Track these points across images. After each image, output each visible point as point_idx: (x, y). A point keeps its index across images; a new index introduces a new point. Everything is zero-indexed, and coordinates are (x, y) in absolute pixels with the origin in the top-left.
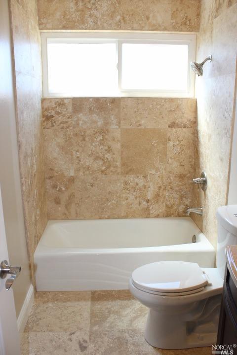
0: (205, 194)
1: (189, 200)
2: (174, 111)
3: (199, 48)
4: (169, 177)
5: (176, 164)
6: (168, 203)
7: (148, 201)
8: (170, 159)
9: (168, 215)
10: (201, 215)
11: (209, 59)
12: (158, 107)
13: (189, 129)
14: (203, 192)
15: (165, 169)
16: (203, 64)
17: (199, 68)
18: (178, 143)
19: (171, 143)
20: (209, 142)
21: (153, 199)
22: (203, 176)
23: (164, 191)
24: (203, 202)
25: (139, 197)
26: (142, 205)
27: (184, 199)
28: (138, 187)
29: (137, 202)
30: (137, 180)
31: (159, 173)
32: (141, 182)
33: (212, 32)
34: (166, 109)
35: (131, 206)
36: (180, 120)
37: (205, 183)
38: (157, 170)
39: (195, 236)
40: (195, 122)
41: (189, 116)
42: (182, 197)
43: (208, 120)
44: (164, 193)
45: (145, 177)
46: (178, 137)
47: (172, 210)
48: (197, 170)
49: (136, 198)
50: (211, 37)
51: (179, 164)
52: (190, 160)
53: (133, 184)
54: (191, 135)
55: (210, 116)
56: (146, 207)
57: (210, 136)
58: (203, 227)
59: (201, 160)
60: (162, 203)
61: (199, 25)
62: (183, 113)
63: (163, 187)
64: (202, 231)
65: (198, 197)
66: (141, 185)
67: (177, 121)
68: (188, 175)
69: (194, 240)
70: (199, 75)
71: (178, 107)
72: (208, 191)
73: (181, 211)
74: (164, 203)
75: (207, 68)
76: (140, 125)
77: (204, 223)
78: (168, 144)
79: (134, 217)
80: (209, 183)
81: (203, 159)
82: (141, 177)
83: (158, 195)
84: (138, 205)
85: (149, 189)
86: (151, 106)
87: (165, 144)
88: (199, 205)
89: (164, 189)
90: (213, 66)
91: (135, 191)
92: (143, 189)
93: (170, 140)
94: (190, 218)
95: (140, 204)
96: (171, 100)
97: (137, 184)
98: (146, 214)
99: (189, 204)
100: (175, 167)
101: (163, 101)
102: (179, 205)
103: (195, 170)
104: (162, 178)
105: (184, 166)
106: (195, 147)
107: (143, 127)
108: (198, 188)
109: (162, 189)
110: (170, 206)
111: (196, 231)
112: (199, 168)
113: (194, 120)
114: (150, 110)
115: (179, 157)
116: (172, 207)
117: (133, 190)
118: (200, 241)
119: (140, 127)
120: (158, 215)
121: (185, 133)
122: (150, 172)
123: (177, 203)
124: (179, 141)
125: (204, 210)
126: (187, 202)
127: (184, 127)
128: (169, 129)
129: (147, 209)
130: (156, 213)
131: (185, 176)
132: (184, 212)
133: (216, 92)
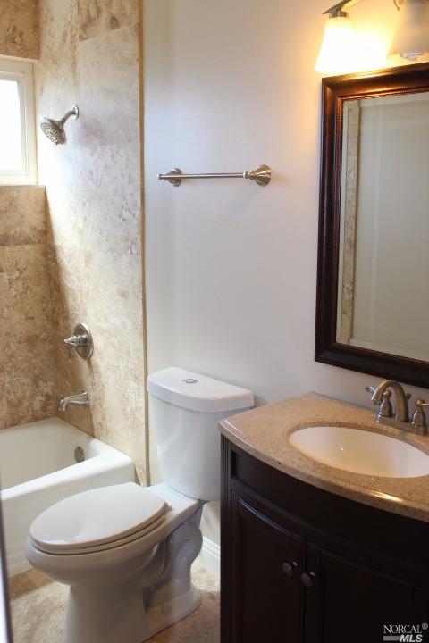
0: (89, 363)
1: (50, 384)
2: (5, 211)
3: (42, 89)
4: (7, 345)
5: (17, 317)
6: (12, 397)
8: (5, 310)
9: (14, 422)
10: (86, 406)
11: (73, 113)
13: (36, 247)
14: (84, 363)
16: (63, 121)
17: (57, 130)
18: (17, 274)
19: (5, 276)
20: (87, 266)
22: (80, 330)
24: (87, 381)
27: (41, 383)
33: (74, 64)
36: (18, 229)
37: (86, 346)
39: (79, 448)
40: (46, 232)
41: (33, 220)
42: (36, 380)
43: (81, 226)
46: (17, 264)
47: (20, 409)
48: (61, 324)
50: (74, 74)
51: (23, 316)
52: (44, 305)
54: (41, 257)
55: (85, 219)
57: (89, 257)
58: (96, 426)
59: (70, 301)
61: (39, 46)
62: (23, 216)
64: (93, 436)
65: (73, 373)
67: (12, 232)
68: (43, 335)
69: (80, 456)
70: (57, 143)
71: (12, 204)
72: (96, 359)
73: (38, 408)
74: (4, 399)
75: (69, 128)
77: (97, 418)
80: (98, 342)
81: (75, 300)
88: (78, 387)
90: (85, 126)
93: (2, 270)
94: (56, 419)
99: (50, 392)
100: (16, 323)
102: (32, 397)
103: (57, 323)
105: (33, 318)
106: (50, 279)
108: (70, 356)
110: (16, 401)
111: (81, 439)
112: (66, 318)
113: (43, 228)
115: (22, 303)
116: (20, 403)
118: (96, 454)
121: (29, 254)
123: (27, 393)
124: (18, 270)
125: (92, 394)
126: (47, 388)
127: (26, 243)
131: (36, 337)
132: (44, 408)
133: (95, 174)
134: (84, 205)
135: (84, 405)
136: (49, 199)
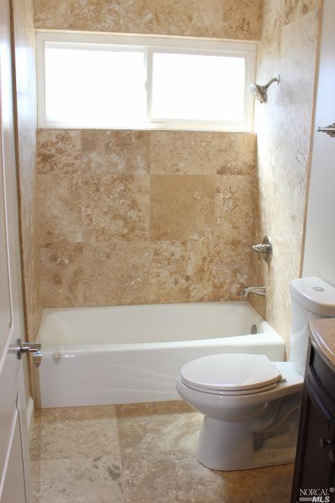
0: (269, 265)
1: (245, 276)
2: (225, 150)
3: (260, 62)
4: (217, 244)
5: (226, 226)
6: (216, 281)
7: (188, 279)
8: (218, 219)
9: (215, 299)
10: (264, 296)
11: (276, 80)
12: (203, 144)
13: (246, 177)
14: (266, 264)
15: (212, 233)
16: (267, 87)
17: (262, 92)
18: (230, 195)
19: (221, 196)
20: (275, 193)
21: (195, 275)
22: (266, 241)
23: (211, 264)
24: (266, 278)
25: (176, 273)
26: (179, 284)
27: (238, 274)
28: (173, 258)
29: (172, 279)
30: (172, 249)
31: (203, 238)
32: (178, 251)
33: (280, 43)
34: (214, 147)
35: (163, 286)
36: (234, 163)
37: (268, 251)
38: (201, 234)
39: (255, 326)
40: (254, 167)
41: (246, 158)
42: (235, 272)
43: (274, 164)
44: (211, 267)
45: (183, 244)
46: (230, 188)
47: (221, 290)
48: (257, 234)
49: (171, 274)
50: (279, 50)
51: (231, 225)
52: (247, 220)
53: (168, 254)
54: (248, 185)
55: (277, 159)
56: (186, 286)
57: (276, 187)
58: (267, 312)
59: (263, 218)
60: (208, 281)
61: (261, 31)
62: (238, 154)
63: (209, 258)
64: (265, 319)
65: (259, 271)
66: (178, 255)
67: (229, 165)
68: (244, 241)
69: (254, 330)
70: (261, 102)
71: (231, 145)
72: (273, 263)
73: (234, 292)
74: (210, 282)
75: (272, 92)
76: (178, 170)
77: (268, 307)
78: (216, 197)
79: (168, 301)
80: (275, 251)
81: (266, 218)
82: (178, 243)
83: (201, 270)
84: (173, 284)
85: (190, 261)
86: (193, 143)
87: (212, 197)
88: (260, 282)
89: (211, 261)
90: (282, 89)
91: (169, 264)
92: (181, 261)
93: (219, 192)
94: (247, 300)
95: (176, 282)
96: (222, 135)
97: (173, 254)
98: (185, 297)
99: (244, 282)
100: (226, 230)
101: (210, 136)
102: (231, 283)
103: (254, 234)
104: (208, 245)
105: (238, 228)
106: (253, 202)
107: (181, 173)
108: (259, 259)
109: (207, 262)
110: (219, 284)
111: (256, 319)
112: (260, 231)
113: (253, 164)
114: (192, 148)
115: (231, 216)
116: (221, 287)
117: (166, 262)
118: (263, 332)
119: (177, 173)
120: (202, 298)
121: (240, 182)
122: (192, 237)
123: (228, 280)
124: (231, 192)
125: (268, 288)
126: (243, 279)
127: (238, 174)
128: (218, 176)
129: (187, 290)
130: (199, 296)
131: (239, 242)
132: (238, 294)
133: (285, 126)
134: (277, 148)
135: (262, 295)
136: (258, 143)
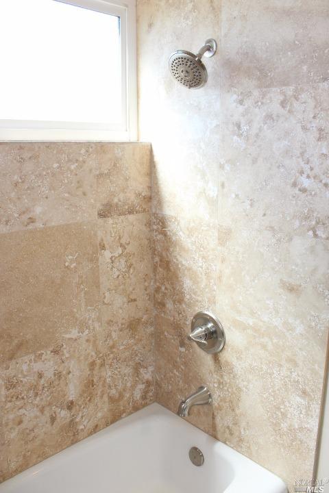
0: (216, 358)
1: (151, 369)
2: (109, 175)
4: (109, 335)
5: (119, 301)
6: (113, 391)
7: (70, 406)
8: (107, 294)
9: (115, 418)
12: (73, 167)
13: (140, 216)
15: (99, 319)
18: (120, 250)
19: (107, 254)
20: (222, 244)
21: (81, 395)
22: (202, 319)
23: (103, 369)
25: (50, 404)
26: (58, 420)
27: (141, 370)
28: (42, 381)
29: (46, 418)
30: (38, 366)
31: (87, 332)
32: (48, 365)
34: (91, 170)
35: (31, 437)
36: (122, 196)
38: (83, 325)
39: (196, 449)
40: (151, 198)
41: (138, 184)
42: (137, 368)
44: (103, 374)
45: (55, 352)
46: (120, 238)
47: (121, 403)
48: (169, 305)
49: (42, 411)
51: (125, 300)
53: (31, 379)
54: (144, 228)
55: (222, 186)
56: (68, 420)
57: (225, 234)
59: (187, 283)
60: (102, 397)
62: (127, 180)
63: (98, 362)
64: (217, 439)
66: (49, 374)
67: (116, 200)
68: (145, 318)
69: (197, 459)
70: (190, 86)
71: (116, 165)
73: (138, 398)
74: (105, 396)
76: (32, 220)
78: (100, 259)
79: (44, 456)
80: (233, 337)
82: (47, 354)
83: (90, 384)
84: (48, 425)
85: (70, 375)
86: (56, 165)
87: (93, 259)
89: (102, 365)
91: (36, 395)
92: (57, 383)
93: (103, 248)
94: (156, 406)
95: (53, 419)
96: (101, 148)
97: (40, 376)
98: (71, 435)
99: (150, 378)
100: (119, 307)
101: (83, 151)
102: (133, 387)
104: (95, 341)
105: (135, 300)
107: (39, 225)
109: (97, 368)
110: (117, 395)
112: (179, 301)
113: (148, 194)
114: (54, 175)
115: (124, 284)
116: (121, 396)
117: (31, 393)
119: (30, 227)
120: (97, 426)
121: (129, 226)
122: (68, 336)
123: (129, 384)
124: (121, 245)
125: (217, 393)
126: (147, 374)
127: (130, 213)
128: (101, 221)
129: (72, 423)
130: (90, 425)
132: (144, 397)
133: (244, 128)
134: (221, 167)
136: (157, 158)
